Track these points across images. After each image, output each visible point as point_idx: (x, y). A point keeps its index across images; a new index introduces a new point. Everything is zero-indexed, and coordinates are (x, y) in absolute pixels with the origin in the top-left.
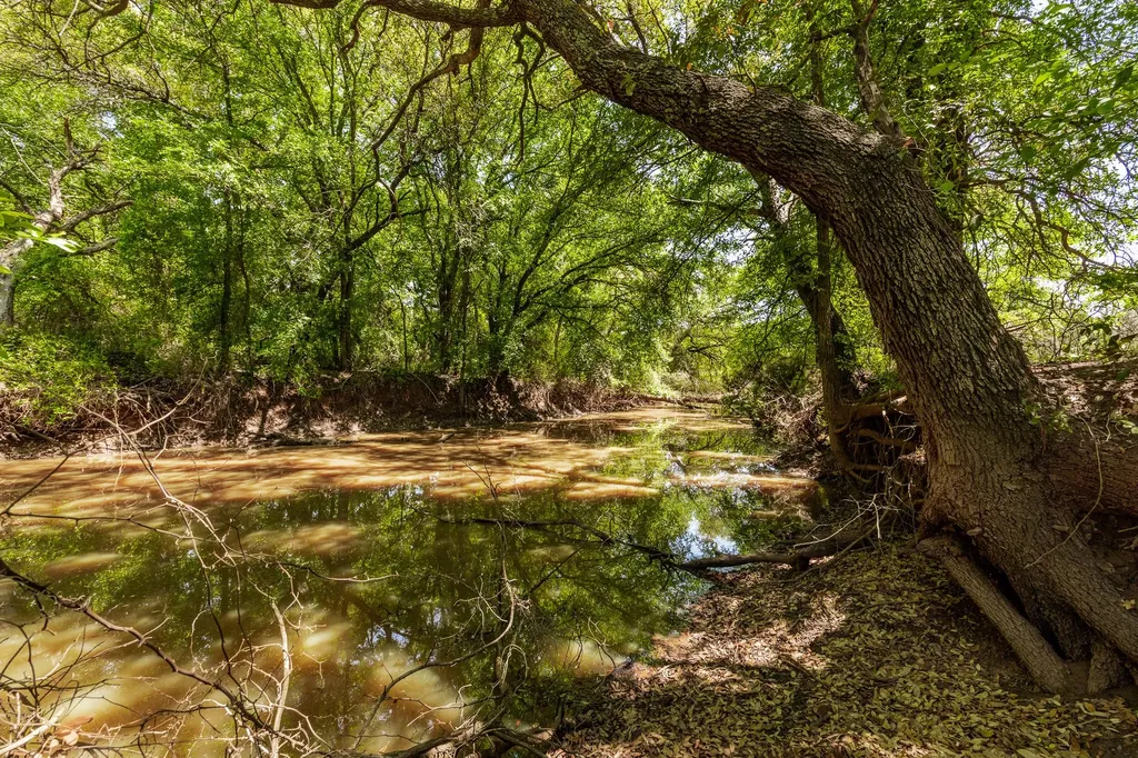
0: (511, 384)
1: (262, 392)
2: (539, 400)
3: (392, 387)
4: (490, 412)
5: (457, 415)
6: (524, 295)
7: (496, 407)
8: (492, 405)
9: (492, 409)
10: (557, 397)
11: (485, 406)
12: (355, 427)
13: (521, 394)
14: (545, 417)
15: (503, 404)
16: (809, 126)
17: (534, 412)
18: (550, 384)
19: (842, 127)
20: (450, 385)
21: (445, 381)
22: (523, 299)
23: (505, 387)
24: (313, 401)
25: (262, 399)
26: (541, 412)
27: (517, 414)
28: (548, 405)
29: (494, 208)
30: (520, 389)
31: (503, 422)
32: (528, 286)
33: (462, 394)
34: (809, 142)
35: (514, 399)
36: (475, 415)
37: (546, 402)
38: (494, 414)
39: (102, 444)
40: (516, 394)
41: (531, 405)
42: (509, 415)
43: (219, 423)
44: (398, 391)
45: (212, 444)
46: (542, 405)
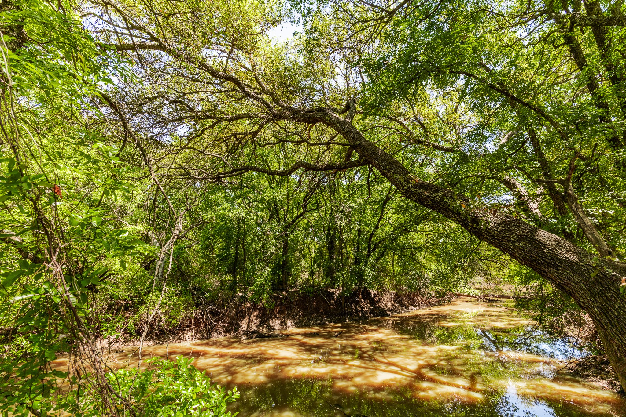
0: (370, 293)
1: (249, 305)
2: (387, 302)
3: (307, 299)
4: (359, 311)
5: (341, 314)
6: (373, 243)
7: (363, 308)
8: (360, 306)
9: (360, 309)
10: (398, 299)
11: (356, 308)
12: (289, 323)
13: (376, 299)
14: (392, 313)
15: (366, 306)
16: (548, 248)
17: (384, 310)
18: (393, 292)
19: (571, 251)
20: (337, 296)
21: (333, 293)
22: (372, 246)
23: (367, 295)
24: (271, 309)
25: (249, 309)
26: (389, 310)
27: (374, 312)
28: (393, 305)
29: (353, 205)
30: (375, 296)
31: (367, 318)
32: (374, 239)
33: (343, 301)
34: (550, 258)
35: (372, 302)
36: (351, 314)
37: (391, 303)
38: (362, 313)
39: (187, 336)
40: (372, 300)
41: (382, 305)
42: (370, 313)
43: (231, 323)
44: (310, 301)
45: (228, 335)
46: (389, 304)
